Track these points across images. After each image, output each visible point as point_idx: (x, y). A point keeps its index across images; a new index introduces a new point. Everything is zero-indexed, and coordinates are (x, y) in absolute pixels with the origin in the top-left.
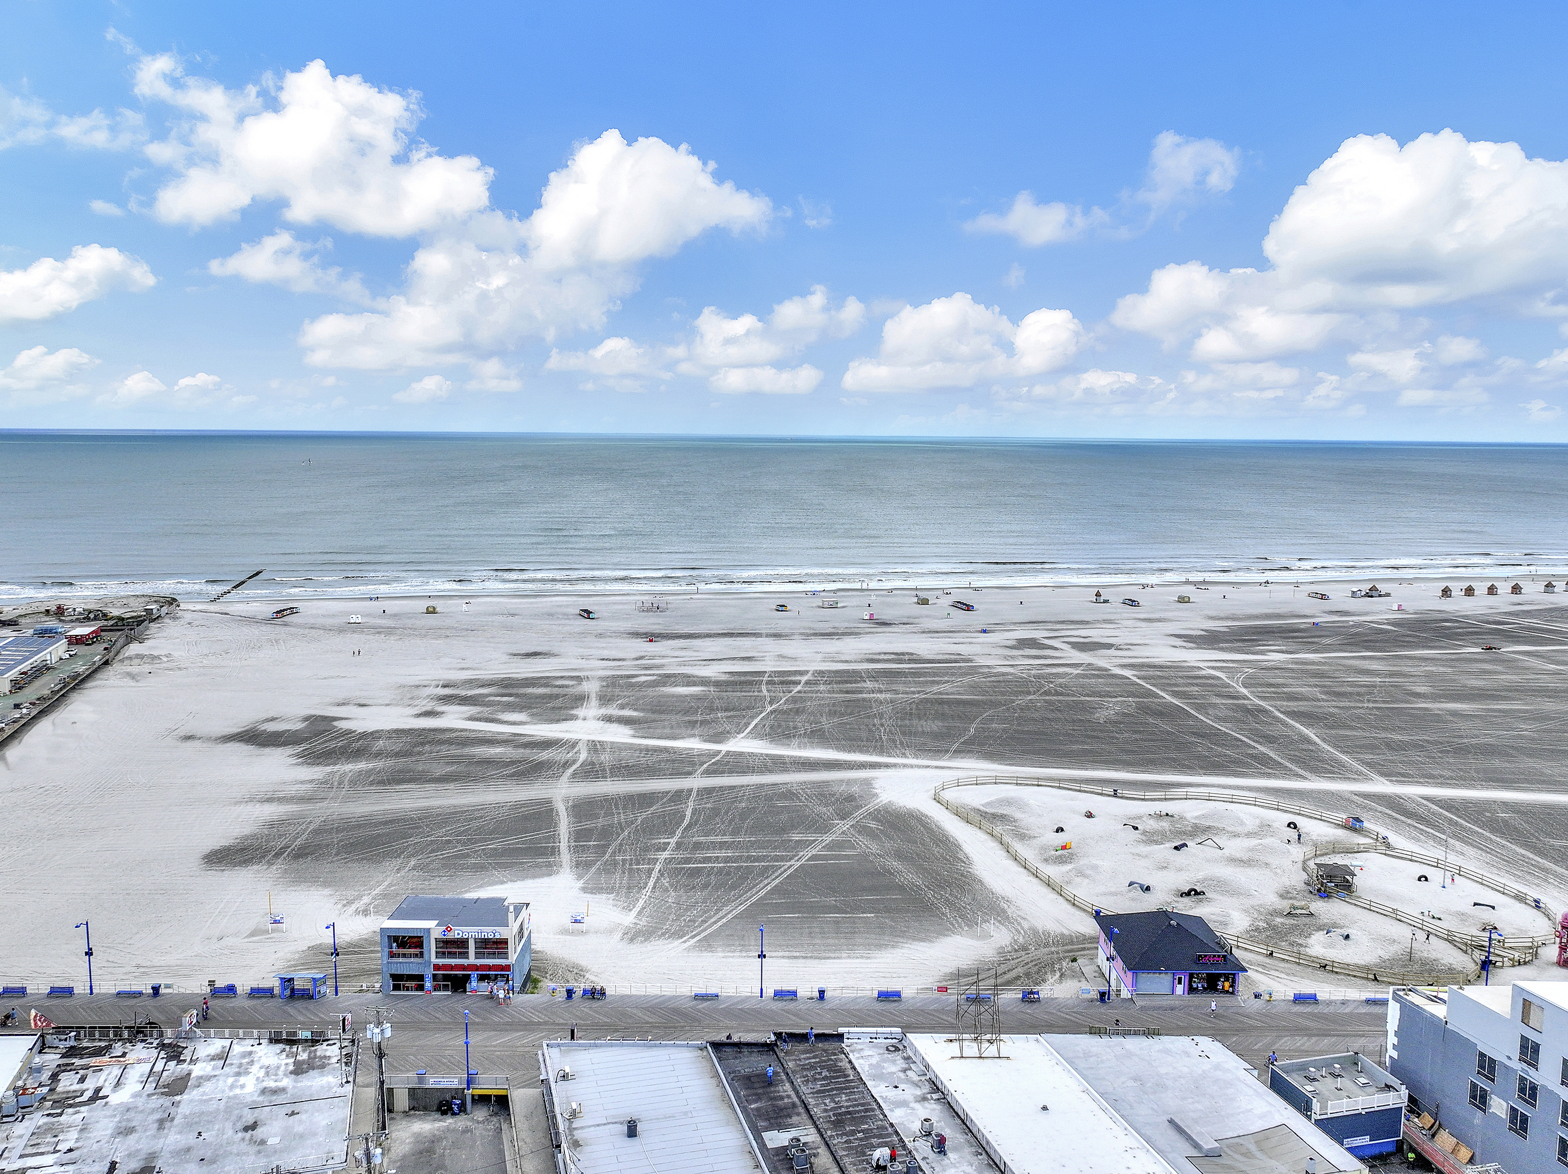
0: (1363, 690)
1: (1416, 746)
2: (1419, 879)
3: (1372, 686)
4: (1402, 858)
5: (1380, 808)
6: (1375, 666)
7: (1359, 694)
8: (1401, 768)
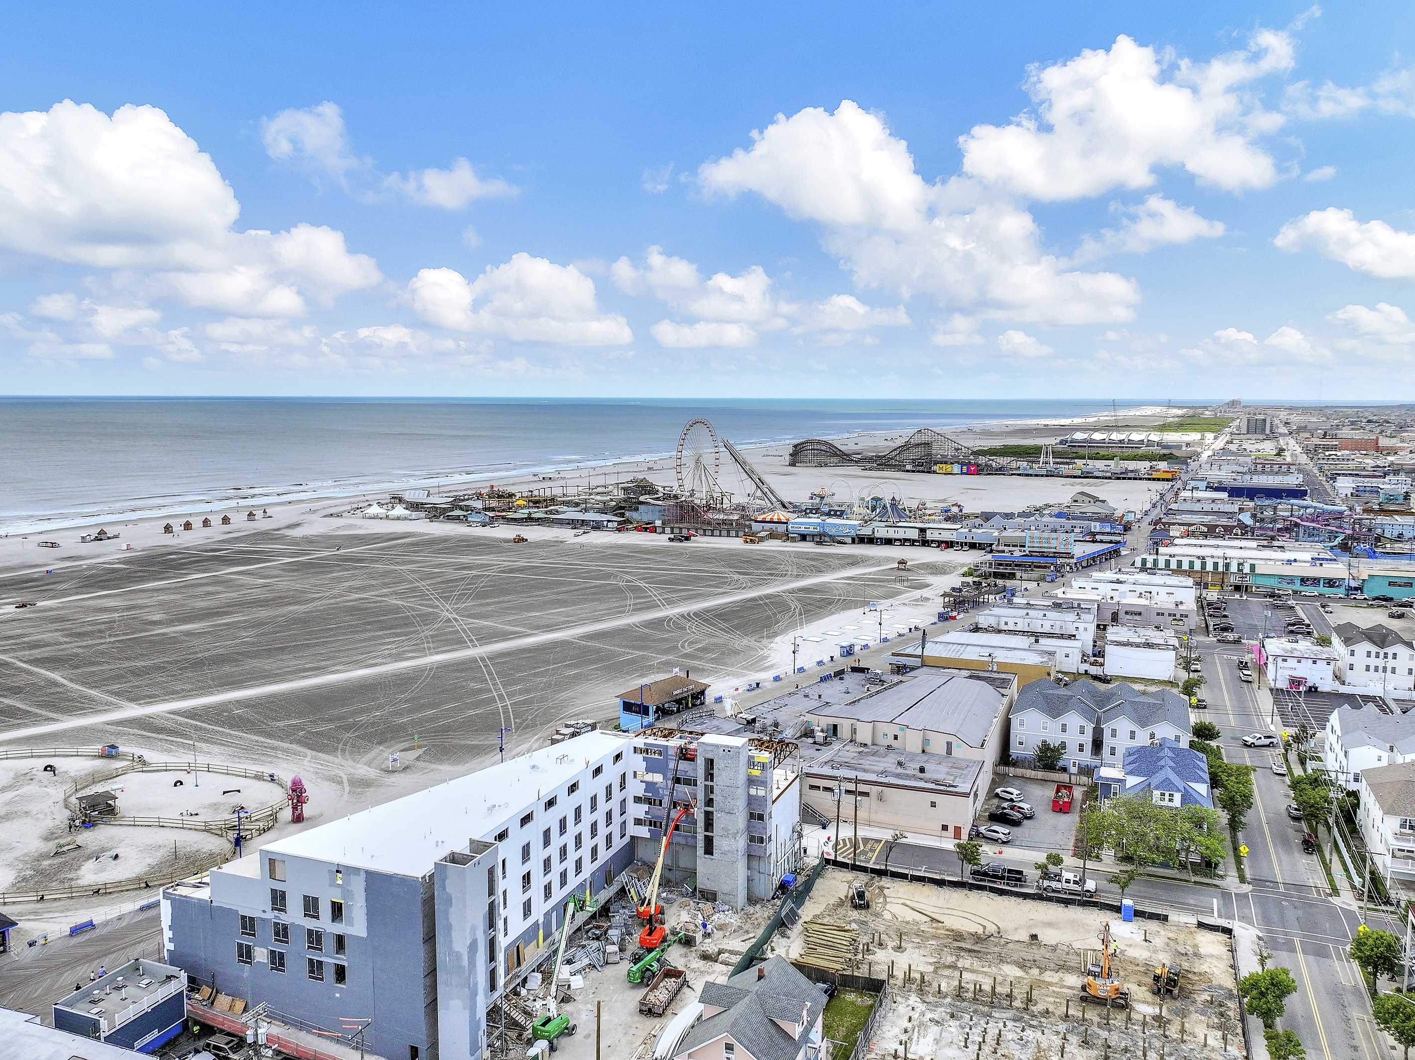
0: (103, 627)
1: (158, 668)
2: (175, 785)
4: (158, 771)
5: (131, 731)
6: (111, 603)
7: (100, 631)
8: (148, 691)
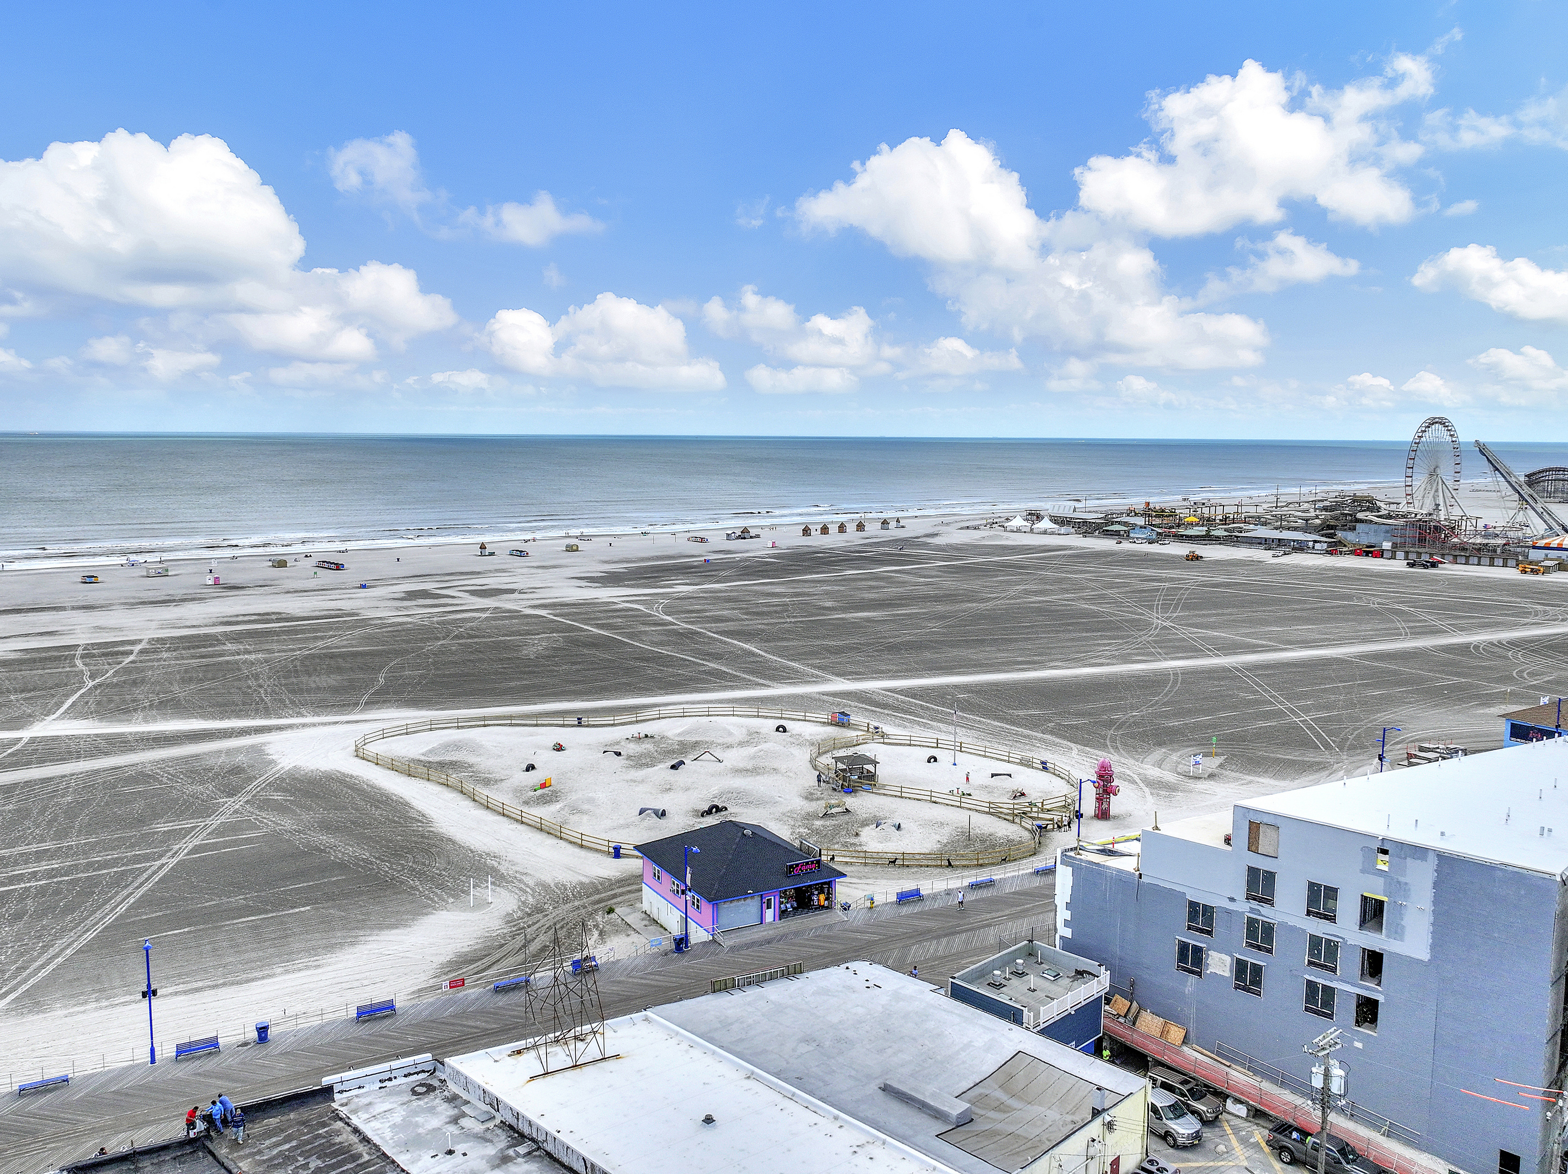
0: (778, 609)
1: (851, 648)
2: (929, 761)
3: (785, 605)
4: (901, 744)
5: (852, 704)
6: (778, 590)
7: (776, 612)
8: (850, 668)
